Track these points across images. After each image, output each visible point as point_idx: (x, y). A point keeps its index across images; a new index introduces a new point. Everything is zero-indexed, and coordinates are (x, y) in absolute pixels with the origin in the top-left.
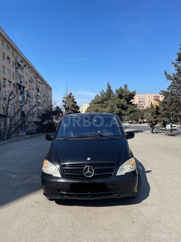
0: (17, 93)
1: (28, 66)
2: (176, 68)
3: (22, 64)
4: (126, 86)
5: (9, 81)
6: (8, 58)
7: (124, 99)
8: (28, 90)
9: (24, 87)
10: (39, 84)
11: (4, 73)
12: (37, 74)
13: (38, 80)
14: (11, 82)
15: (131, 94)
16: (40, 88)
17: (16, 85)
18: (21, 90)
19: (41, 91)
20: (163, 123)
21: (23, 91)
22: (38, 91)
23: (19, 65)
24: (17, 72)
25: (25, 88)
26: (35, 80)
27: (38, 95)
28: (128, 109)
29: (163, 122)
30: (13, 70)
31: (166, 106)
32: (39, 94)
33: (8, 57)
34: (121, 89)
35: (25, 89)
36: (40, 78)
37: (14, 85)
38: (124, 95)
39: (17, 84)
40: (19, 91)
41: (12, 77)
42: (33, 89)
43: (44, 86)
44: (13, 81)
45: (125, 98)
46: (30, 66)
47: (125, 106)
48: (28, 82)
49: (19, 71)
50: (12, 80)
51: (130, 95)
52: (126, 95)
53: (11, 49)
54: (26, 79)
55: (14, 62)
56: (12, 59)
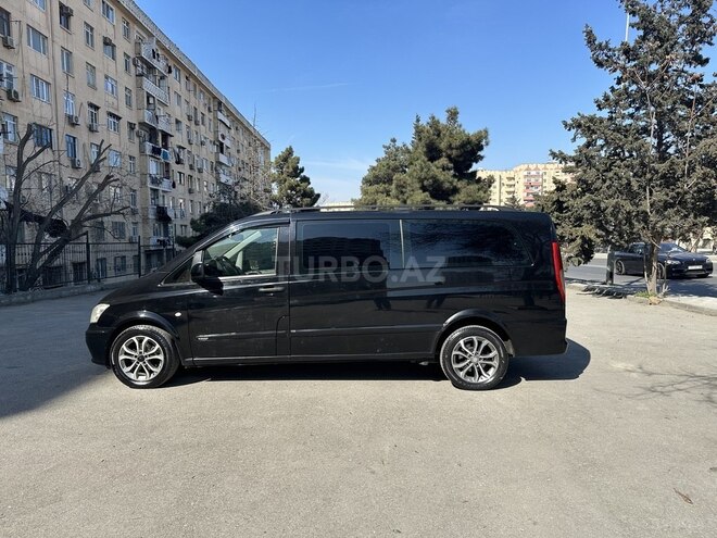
0: (142, 152)
1: (183, 74)
2: (637, 19)
3: (160, 65)
4: (453, 115)
5: (111, 114)
6: (107, 42)
7: (443, 161)
8: (185, 144)
9: (166, 136)
10: (222, 130)
11: (94, 87)
12: (215, 98)
13: (220, 116)
14: (119, 118)
15: (469, 142)
16: (227, 142)
17: (137, 128)
18: (156, 142)
19: (233, 151)
20: (582, 246)
21: (166, 147)
22: (222, 152)
23: (151, 68)
24: (140, 87)
25: (171, 140)
26: (209, 116)
27: (221, 164)
28: (457, 196)
29: (579, 241)
30: (128, 81)
31: (591, 175)
32: (223, 159)
33: (105, 39)
34: (434, 123)
35: (174, 142)
36: (228, 110)
37: (131, 126)
38: (443, 145)
39: (142, 124)
40: (148, 146)
41: (123, 103)
42: (202, 143)
43: (242, 138)
44: (127, 115)
45: (449, 157)
46: (191, 74)
47: (447, 185)
48: (185, 122)
49: (149, 85)
50: (123, 112)
51: (463, 145)
52: (450, 147)
53: (116, 15)
54: (179, 112)
55: (132, 56)
56: (124, 47)
